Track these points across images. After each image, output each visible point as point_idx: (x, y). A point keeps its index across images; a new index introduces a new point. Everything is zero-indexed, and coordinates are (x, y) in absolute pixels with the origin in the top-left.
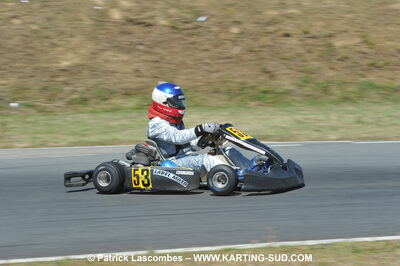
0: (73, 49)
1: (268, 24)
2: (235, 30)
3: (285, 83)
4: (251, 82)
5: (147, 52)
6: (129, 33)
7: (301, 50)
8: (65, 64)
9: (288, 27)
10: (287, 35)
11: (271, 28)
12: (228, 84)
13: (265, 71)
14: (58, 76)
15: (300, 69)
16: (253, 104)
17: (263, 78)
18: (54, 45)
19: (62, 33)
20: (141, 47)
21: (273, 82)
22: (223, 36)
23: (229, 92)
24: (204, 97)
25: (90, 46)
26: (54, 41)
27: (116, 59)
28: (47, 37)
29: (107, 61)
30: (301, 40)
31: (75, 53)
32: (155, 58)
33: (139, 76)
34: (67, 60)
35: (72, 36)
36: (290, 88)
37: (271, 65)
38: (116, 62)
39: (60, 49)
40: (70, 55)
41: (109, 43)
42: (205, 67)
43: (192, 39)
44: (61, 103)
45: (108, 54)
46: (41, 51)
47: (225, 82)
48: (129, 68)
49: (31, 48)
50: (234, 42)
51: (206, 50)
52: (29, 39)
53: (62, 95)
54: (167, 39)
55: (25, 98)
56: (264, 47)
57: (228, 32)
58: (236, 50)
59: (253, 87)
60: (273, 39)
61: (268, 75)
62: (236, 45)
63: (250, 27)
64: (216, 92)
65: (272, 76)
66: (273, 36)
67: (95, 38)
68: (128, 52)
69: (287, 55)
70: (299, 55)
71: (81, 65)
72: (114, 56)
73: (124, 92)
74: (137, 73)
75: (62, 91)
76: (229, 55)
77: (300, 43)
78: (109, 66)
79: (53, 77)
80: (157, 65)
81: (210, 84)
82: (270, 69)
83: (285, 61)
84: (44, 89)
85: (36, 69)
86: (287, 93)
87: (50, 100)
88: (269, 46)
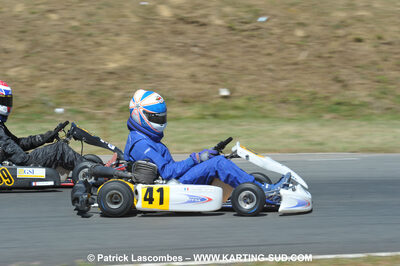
0: (120, 49)
1: (338, 27)
2: (300, 33)
3: (360, 94)
4: (323, 93)
5: (203, 56)
6: (181, 33)
7: (376, 58)
8: (112, 66)
9: (359, 32)
10: (359, 40)
11: (341, 32)
12: (297, 93)
13: (337, 80)
14: (105, 80)
15: (376, 78)
16: (327, 116)
17: (336, 87)
18: (98, 44)
19: (106, 31)
20: (196, 49)
21: (347, 93)
22: (287, 39)
23: (299, 102)
24: (271, 107)
25: (139, 46)
26: (98, 39)
27: (169, 62)
28: (90, 35)
29: (159, 64)
30: (375, 47)
31: (123, 54)
32: (212, 62)
33: (196, 82)
34: (115, 62)
35: (117, 35)
36: (367, 99)
37: (344, 73)
38: (169, 65)
39: (104, 49)
40: (118, 56)
41: (160, 43)
42: (270, 74)
43: (253, 42)
44: (112, 111)
45: (159, 56)
46: (84, 50)
47: (292, 91)
48: (185, 73)
49: (72, 46)
50: (300, 47)
51: (269, 54)
52: (70, 37)
53: (112, 101)
54: (224, 40)
55: (71, 103)
56: (334, 52)
57: (292, 35)
58: (303, 56)
59: (326, 98)
60: (343, 45)
61: (340, 84)
62: (304, 50)
63: (317, 29)
64: (284, 102)
65: (345, 86)
66: (343, 41)
67: (143, 38)
68: (182, 55)
69: (360, 63)
70: (374, 63)
71: (131, 68)
72: (166, 59)
73: (180, 99)
74: (193, 77)
75: (112, 96)
76: (294, 60)
77: (373, 49)
78: (161, 70)
79: (100, 80)
80: (214, 70)
81: (277, 93)
82: (343, 78)
83: (359, 70)
84: (91, 93)
85: (80, 70)
86: (363, 105)
87: (99, 106)
88: (341, 52)
